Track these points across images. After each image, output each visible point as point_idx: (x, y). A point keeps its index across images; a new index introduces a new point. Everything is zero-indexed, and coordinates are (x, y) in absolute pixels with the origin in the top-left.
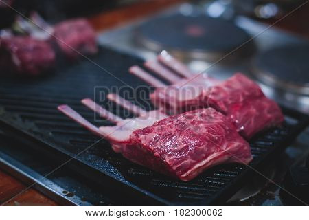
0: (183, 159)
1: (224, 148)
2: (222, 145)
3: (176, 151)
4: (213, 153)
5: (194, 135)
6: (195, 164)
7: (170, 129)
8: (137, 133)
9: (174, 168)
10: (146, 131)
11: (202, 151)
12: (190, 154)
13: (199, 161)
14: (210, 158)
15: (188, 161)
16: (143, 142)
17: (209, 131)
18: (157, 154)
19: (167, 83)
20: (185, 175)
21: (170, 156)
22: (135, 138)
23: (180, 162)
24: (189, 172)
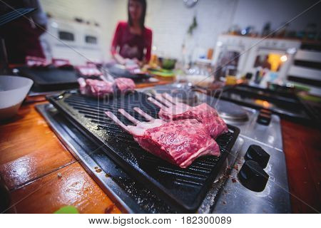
0: (182, 152)
1: (207, 145)
2: (205, 143)
3: (177, 146)
4: (201, 148)
5: (189, 135)
6: (190, 156)
7: (171, 130)
8: (149, 131)
9: (176, 159)
10: (156, 130)
11: (195, 146)
12: (186, 148)
13: (192, 154)
14: (200, 151)
15: (186, 154)
16: (153, 138)
17: (198, 133)
18: (163, 148)
20: (183, 164)
21: (172, 149)
22: (147, 134)
23: (179, 155)
24: (186, 162)
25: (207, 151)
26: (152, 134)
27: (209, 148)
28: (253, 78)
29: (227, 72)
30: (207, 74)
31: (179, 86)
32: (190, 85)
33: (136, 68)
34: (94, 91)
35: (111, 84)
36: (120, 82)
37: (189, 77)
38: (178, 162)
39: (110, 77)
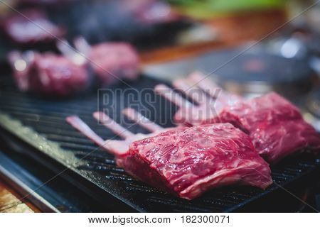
0: (183, 173)
2: (232, 161)
3: (175, 164)
4: (220, 169)
6: (197, 179)
7: (172, 140)
9: (172, 182)
11: (207, 166)
13: (202, 177)
15: (189, 176)
16: (140, 152)
17: (219, 145)
18: (153, 165)
20: (184, 192)
21: (168, 168)
22: (133, 148)
23: (178, 176)
24: (189, 188)
25: (237, 177)
26: (140, 147)
27: (239, 172)
36: (99, 57)
38: (175, 188)
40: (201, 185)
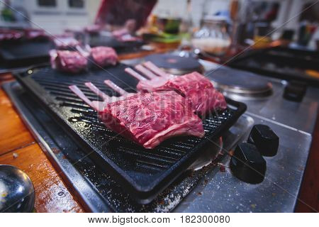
0: (145, 129)
1: (183, 122)
3: (139, 122)
4: (172, 125)
6: (156, 133)
8: (110, 105)
9: (137, 137)
11: (162, 122)
13: (159, 131)
14: (170, 129)
15: (150, 131)
16: (114, 113)
17: (170, 107)
18: (122, 123)
19: (148, 78)
20: (147, 144)
21: (134, 125)
22: (107, 109)
23: (141, 132)
24: (150, 141)
25: (183, 130)
26: (113, 108)
27: (185, 126)
28: (296, 37)
29: (256, 31)
30: (220, 35)
31: (182, 54)
32: (197, 51)
33: (124, 34)
34: (64, 64)
35: (86, 54)
36: (96, 52)
37: (196, 42)
38: (140, 141)
39: (88, 47)
40: (159, 138)
